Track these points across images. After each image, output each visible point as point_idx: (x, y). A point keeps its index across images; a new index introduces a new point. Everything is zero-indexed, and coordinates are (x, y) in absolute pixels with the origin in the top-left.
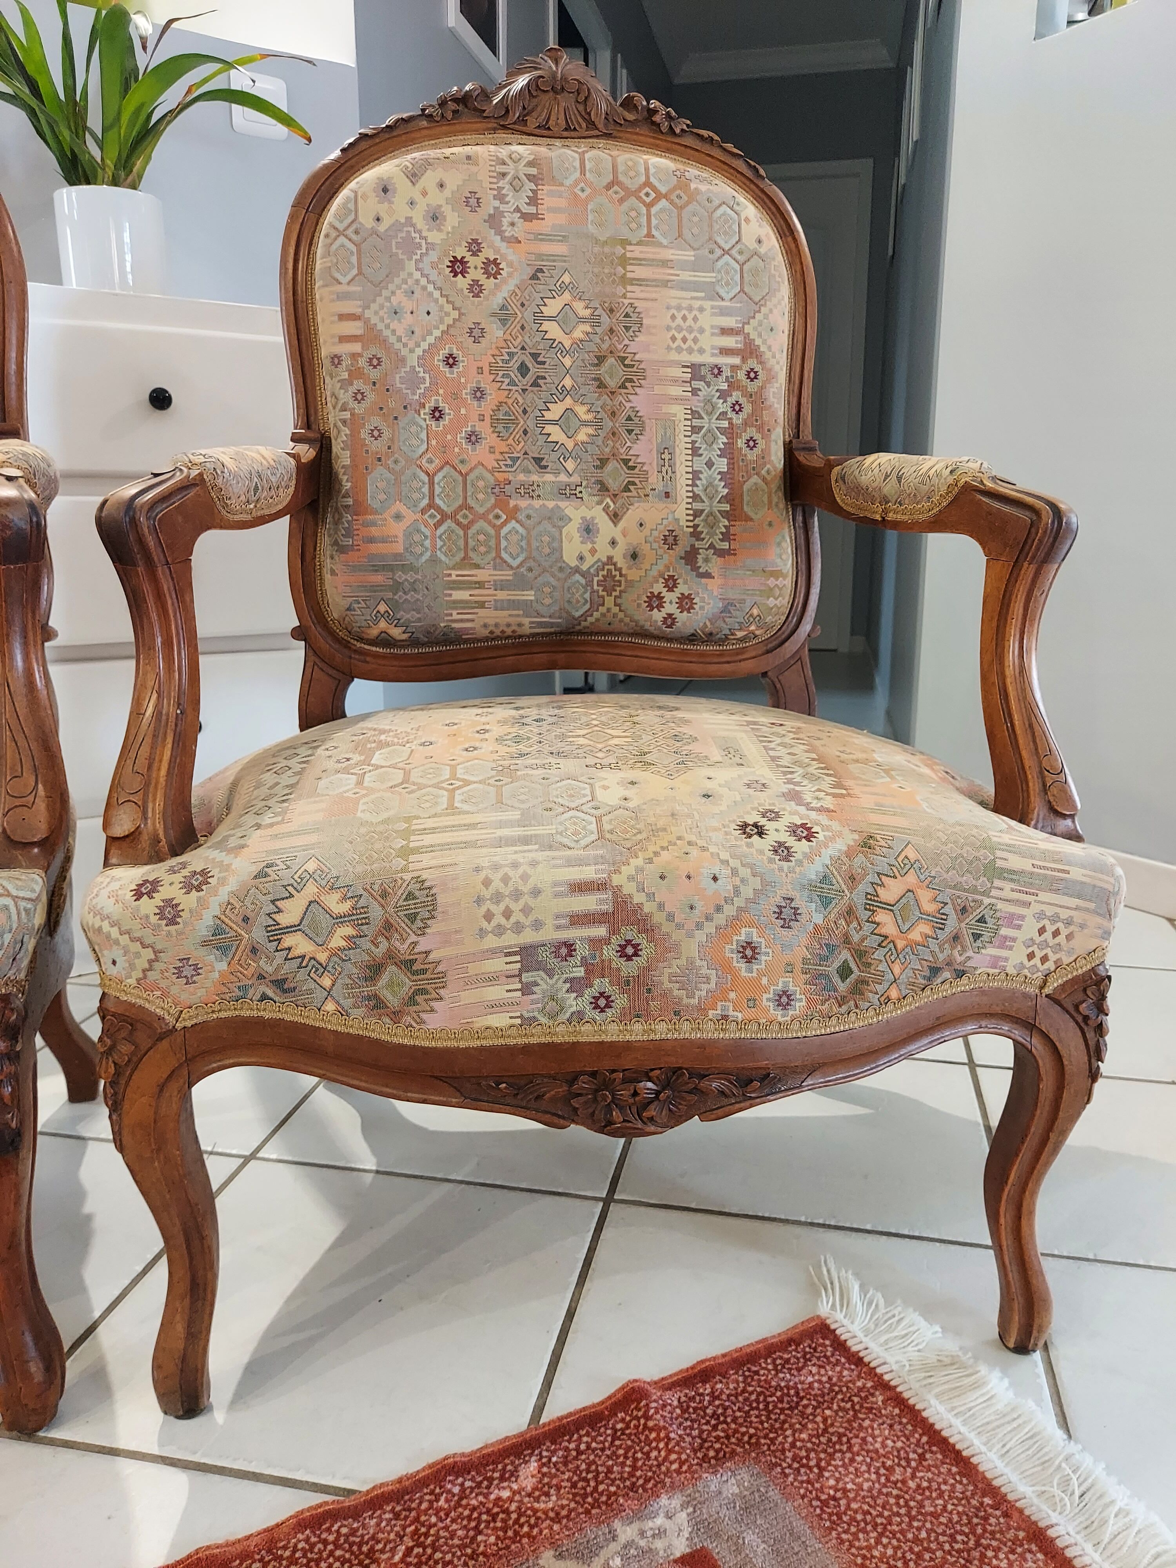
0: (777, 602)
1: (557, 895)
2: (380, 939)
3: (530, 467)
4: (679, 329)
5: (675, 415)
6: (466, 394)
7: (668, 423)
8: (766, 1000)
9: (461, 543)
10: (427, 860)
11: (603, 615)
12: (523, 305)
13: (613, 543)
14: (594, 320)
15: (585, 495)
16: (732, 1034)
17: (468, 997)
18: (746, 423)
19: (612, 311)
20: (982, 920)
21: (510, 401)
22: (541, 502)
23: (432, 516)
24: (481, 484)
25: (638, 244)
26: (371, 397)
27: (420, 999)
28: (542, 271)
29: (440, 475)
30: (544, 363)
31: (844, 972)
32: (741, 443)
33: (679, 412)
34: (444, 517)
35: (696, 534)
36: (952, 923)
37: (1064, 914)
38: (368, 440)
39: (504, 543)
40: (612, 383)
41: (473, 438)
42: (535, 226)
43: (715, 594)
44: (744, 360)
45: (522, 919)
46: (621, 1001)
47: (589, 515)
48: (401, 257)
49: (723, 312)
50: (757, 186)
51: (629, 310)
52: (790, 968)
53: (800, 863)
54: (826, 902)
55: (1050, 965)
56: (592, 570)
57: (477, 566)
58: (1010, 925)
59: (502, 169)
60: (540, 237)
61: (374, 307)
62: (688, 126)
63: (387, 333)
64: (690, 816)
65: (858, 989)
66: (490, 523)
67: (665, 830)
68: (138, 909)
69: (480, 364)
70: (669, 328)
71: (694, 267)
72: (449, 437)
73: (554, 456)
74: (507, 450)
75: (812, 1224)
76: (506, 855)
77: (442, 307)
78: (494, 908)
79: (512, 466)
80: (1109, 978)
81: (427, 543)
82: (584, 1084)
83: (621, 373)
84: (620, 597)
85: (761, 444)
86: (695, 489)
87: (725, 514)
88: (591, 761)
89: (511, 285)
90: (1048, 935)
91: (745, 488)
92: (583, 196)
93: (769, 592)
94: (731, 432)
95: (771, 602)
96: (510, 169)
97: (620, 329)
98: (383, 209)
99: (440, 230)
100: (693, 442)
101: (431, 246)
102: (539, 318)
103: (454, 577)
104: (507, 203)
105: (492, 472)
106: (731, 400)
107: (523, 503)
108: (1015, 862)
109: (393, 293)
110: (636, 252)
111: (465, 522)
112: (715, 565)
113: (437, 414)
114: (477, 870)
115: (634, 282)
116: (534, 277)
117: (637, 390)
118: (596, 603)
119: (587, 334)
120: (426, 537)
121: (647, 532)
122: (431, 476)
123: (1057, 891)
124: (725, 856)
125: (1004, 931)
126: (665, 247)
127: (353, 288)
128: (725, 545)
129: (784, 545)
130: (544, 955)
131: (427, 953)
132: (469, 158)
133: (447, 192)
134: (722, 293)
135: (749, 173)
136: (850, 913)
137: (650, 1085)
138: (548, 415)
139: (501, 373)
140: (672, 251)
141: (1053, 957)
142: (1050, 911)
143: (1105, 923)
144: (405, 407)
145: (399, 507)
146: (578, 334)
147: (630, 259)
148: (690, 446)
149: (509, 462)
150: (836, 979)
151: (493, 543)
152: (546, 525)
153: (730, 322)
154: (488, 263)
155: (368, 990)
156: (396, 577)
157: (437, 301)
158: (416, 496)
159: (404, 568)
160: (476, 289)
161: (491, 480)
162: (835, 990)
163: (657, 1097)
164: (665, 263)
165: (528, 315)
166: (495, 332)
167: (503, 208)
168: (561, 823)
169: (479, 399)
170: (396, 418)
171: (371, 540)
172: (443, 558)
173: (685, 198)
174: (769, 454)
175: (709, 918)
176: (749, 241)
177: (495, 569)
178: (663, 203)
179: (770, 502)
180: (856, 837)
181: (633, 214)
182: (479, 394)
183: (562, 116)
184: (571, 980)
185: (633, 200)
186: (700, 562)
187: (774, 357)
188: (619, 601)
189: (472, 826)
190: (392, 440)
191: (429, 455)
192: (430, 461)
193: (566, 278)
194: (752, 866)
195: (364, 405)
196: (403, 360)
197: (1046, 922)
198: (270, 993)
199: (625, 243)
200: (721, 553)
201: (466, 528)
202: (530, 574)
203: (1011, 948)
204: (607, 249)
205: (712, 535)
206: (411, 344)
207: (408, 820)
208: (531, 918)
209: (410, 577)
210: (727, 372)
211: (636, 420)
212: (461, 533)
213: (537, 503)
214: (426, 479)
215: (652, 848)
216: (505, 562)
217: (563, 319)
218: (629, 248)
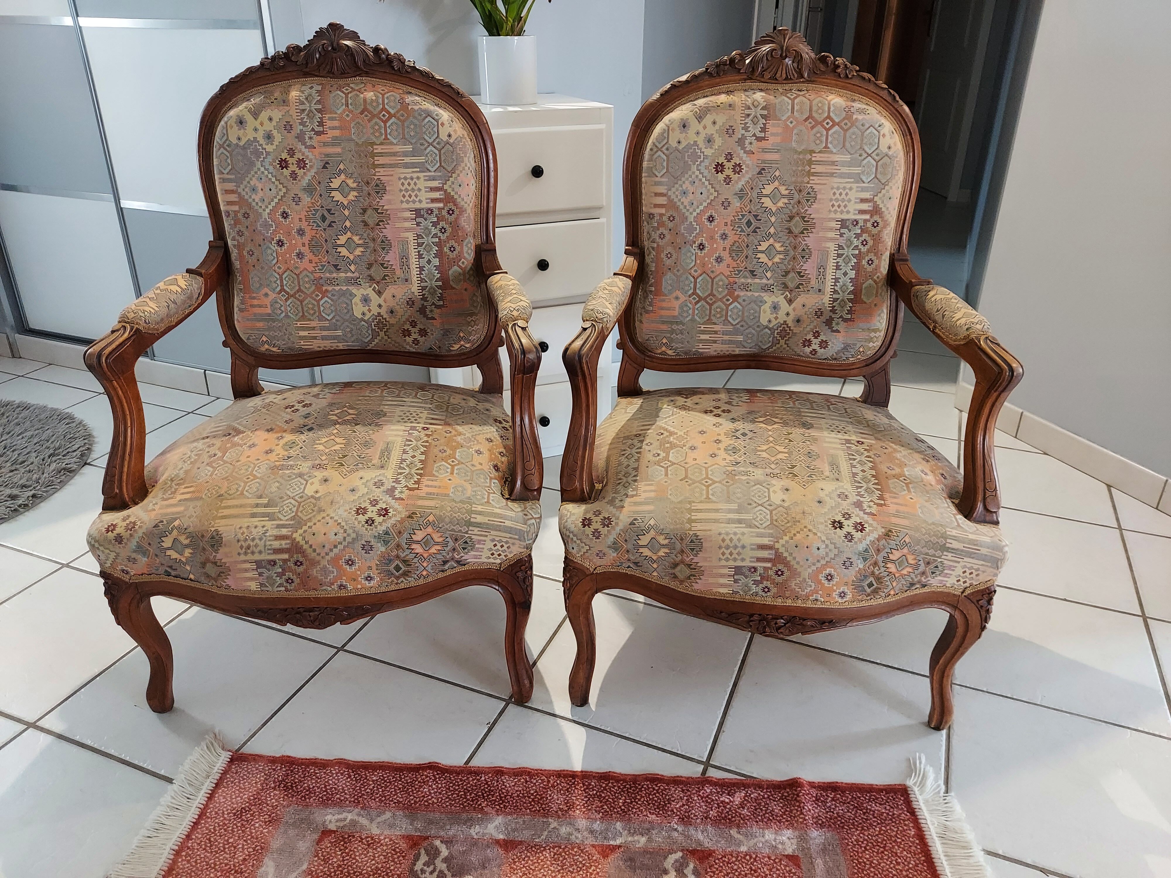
0: (875, 345)
1: (752, 549)
2: (678, 555)
3: (748, 275)
4: (837, 200)
5: (829, 248)
6: (717, 236)
7: (825, 253)
8: (835, 595)
9: (708, 312)
10: (699, 526)
11: (778, 348)
12: (752, 188)
13: (788, 314)
14: (790, 197)
15: (775, 290)
16: (819, 605)
17: (711, 580)
18: (868, 251)
19: (800, 191)
20: (937, 567)
21: (740, 241)
22: (751, 293)
23: (694, 299)
24: (721, 283)
25: (819, 152)
26: (668, 237)
27: (692, 578)
28: (764, 169)
29: (700, 278)
30: (760, 220)
31: (870, 585)
32: (864, 262)
33: (831, 246)
34: (700, 299)
35: (833, 311)
36: (922, 568)
37: (976, 567)
38: (665, 259)
39: (730, 313)
40: (796, 231)
41: (719, 260)
42: (763, 144)
43: (840, 340)
44: (871, 216)
45: (737, 557)
46: (774, 590)
47: (776, 300)
48: (690, 163)
49: (863, 190)
50: (894, 107)
51: (810, 190)
52: (846, 584)
53: (856, 543)
54: (865, 560)
55: (967, 585)
56: (775, 328)
57: (715, 324)
58: (950, 569)
59: (747, 112)
60: (764, 150)
61: (674, 190)
62: (857, 71)
63: (679, 204)
64: (811, 514)
65: (876, 591)
66: (723, 303)
67: (799, 522)
68: (584, 531)
69: (726, 221)
70: (831, 200)
71: (850, 164)
72: (706, 259)
73: (761, 270)
74: (736, 266)
75: (851, 657)
76: (732, 528)
77: (709, 190)
78: (725, 551)
79: (738, 275)
80: (995, 591)
81: (691, 312)
82: (756, 617)
83: (802, 225)
84: (788, 340)
85: (876, 262)
86: (836, 287)
87: (850, 300)
88: (768, 471)
89: (747, 178)
90: (967, 574)
91: (864, 286)
92: (791, 126)
93: (871, 340)
94: (859, 257)
95: (871, 344)
96: (752, 112)
97: (804, 201)
98: (682, 137)
99: (711, 148)
100: (838, 262)
101: (706, 157)
102: (760, 195)
103: (702, 328)
104: (749, 131)
105: (727, 277)
106: (861, 239)
107: (742, 294)
108: (955, 545)
109: (684, 182)
110: (817, 157)
111: (711, 302)
112: (842, 326)
113: (701, 247)
114: (720, 534)
115: (814, 174)
116: (760, 173)
117: (810, 235)
118: (776, 342)
119: (786, 204)
120: (690, 309)
121: (806, 309)
122: (695, 279)
123: (973, 558)
124: (824, 538)
125: (946, 571)
126: (835, 153)
127: (663, 180)
128: (849, 316)
129: (882, 315)
130: (744, 570)
131: (697, 563)
132: (730, 105)
133: (717, 127)
134: (864, 178)
135: (889, 99)
136: (875, 564)
137: (782, 621)
138: (760, 248)
139: (737, 225)
140: (838, 156)
141: (969, 582)
142: (969, 565)
143: (995, 571)
144: (685, 243)
145: (678, 293)
146: (780, 204)
147: (814, 161)
148: (835, 264)
149: (737, 272)
150: (866, 588)
151: (724, 313)
152: (753, 305)
153: (867, 195)
154: (736, 165)
155: (671, 571)
156: (673, 327)
157: (706, 187)
158: (686, 288)
159: (677, 323)
160: (728, 180)
161: (727, 282)
162: (866, 591)
163: (785, 625)
164: (833, 163)
165: (755, 195)
166: (736, 204)
167: (747, 134)
168: (755, 513)
169: (724, 239)
170: (680, 248)
171: (662, 309)
172: (698, 319)
173: (849, 124)
174: (880, 268)
175: (814, 564)
176: (884, 149)
177: (724, 325)
178: (836, 128)
179: (877, 293)
180: (883, 530)
181: (818, 135)
182: (724, 236)
183: (784, 72)
184: (754, 581)
185: (819, 128)
186: (834, 324)
187: (889, 213)
188: (787, 342)
189: (717, 511)
190: (677, 259)
191: (695, 268)
192: (696, 271)
193: (777, 173)
194: (835, 544)
195: (664, 241)
196: (686, 218)
197: (967, 569)
198: (631, 566)
199: (812, 152)
200: (845, 320)
201: (711, 305)
202: (741, 328)
203: (949, 577)
204: (801, 157)
205: (842, 311)
206: (691, 210)
207: (690, 503)
208: (741, 557)
209: (680, 327)
210: (861, 223)
211: (807, 251)
212: (708, 307)
213: (749, 294)
214: (693, 280)
215: (793, 532)
216: (729, 322)
217: (773, 196)
218: (814, 155)
